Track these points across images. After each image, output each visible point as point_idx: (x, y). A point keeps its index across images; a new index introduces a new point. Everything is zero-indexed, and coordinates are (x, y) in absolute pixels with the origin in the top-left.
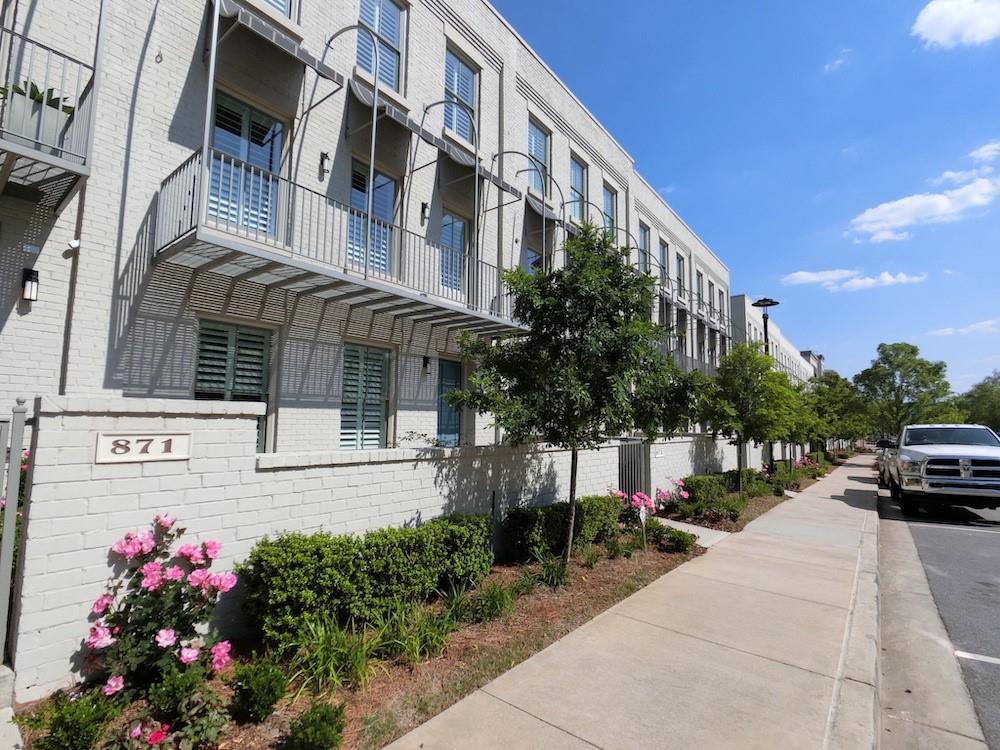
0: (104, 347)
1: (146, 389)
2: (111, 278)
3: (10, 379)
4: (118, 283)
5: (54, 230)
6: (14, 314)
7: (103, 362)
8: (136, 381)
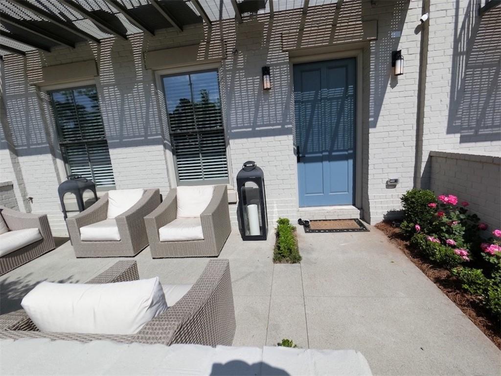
0: (447, 100)
1: (473, 130)
2: (452, 39)
3: (389, 134)
4: (457, 41)
5: (409, 12)
6: (389, 88)
7: (446, 113)
8: (465, 125)
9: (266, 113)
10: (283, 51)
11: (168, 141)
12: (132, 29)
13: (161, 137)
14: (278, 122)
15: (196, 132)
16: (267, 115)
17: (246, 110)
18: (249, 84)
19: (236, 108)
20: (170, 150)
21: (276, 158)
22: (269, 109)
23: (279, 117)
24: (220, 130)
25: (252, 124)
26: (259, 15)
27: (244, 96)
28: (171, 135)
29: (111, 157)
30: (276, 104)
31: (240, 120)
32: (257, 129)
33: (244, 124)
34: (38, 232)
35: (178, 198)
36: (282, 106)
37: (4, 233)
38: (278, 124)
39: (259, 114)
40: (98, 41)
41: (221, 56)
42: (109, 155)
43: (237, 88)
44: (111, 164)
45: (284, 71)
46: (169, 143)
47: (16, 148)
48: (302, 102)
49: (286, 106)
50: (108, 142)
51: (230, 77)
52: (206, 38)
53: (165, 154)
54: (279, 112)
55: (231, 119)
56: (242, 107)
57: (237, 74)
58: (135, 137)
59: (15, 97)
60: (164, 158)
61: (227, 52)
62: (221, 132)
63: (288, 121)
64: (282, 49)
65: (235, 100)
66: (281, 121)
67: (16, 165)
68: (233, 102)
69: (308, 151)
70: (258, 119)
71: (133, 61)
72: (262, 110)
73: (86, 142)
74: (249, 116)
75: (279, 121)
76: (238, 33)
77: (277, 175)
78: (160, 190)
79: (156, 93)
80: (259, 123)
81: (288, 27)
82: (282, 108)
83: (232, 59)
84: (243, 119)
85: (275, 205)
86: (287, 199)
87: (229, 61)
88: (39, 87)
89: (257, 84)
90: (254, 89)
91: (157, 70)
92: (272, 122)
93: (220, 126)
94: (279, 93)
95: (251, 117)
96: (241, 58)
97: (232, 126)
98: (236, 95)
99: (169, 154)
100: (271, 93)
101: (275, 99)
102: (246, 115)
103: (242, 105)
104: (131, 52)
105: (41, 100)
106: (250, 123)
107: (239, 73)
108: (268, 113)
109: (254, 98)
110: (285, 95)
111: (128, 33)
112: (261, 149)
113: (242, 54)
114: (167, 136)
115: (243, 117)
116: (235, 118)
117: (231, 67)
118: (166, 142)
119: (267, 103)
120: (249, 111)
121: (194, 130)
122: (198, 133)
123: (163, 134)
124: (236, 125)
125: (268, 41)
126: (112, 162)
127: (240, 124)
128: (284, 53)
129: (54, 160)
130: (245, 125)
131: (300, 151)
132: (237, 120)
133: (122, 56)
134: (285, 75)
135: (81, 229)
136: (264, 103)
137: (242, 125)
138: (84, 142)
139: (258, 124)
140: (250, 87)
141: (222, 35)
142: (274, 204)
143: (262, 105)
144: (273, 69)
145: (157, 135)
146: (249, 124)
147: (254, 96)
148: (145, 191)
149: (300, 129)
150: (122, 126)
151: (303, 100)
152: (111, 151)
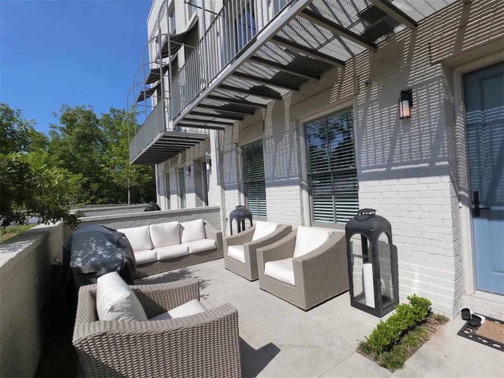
9: (405, 148)
10: (433, 65)
11: (305, 182)
12: (283, 92)
13: (298, 178)
14: (424, 158)
15: (330, 173)
16: (408, 151)
17: (379, 147)
18: (383, 115)
19: (367, 145)
20: (306, 190)
21: (419, 207)
22: (410, 143)
23: (426, 151)
24: (353, 170)
25: (386, 163)
26: (397, 34)
27: (378, 130)
28: (308, 176)
29: (266, 194)
30: (420, 135)
31: (371, 159)
32: (393, 168)
33: (376, 163)
34: (214, 243)
35: (297, 238)
36: (431, 136)
37: (202, 239)
38: (425, 162)
39: (396, 150)
40: (265, 106)
41: (353, 93)
42: (265, 192)
43: (369, 123)
44: (265, 199)
45: (434, 90)
46: (305, 184)
47: (225, 185)
48: (484, 125)
49: (437, 136)
50: (266, 182)
51: (362, 112)
52: (340, 79)
53: (301, 194)
54: (426, 145)
55: (362, 158)
56: (375, 144)
57: (370, 108)
58: (281, 178)
59: (228, 152)
60: (299, 198)
61: (359, 87)
62: (354, 173)
63: (441, 156)
64: (430, 63)
65: (366, 137)
66: (429, 157)
67: (223, 195)
68: (365, 139)
69: (498, 201)
70: (395, 156)
71: (284, 116)
72: (401, 144)
73: (257, 181)
74: (383, 153)
75: (426, 156)
76: (372, 63)
77: (422, 232)
78: (293, 227)
79: (298, 139)
80: (396, 162)
81: (440, 32)
82: (431, 139)
83: (365, 92)
84: (375, 157)
85: (417, 274)
86: (437, 270)
87: (362, 95)
88: (237, 144)
89: (394, 114)
90: (389, 121)
91: (301, 119)
92: (413, 159)
93: (353, 166)
94: (425, 120)
95: (385, 154)
96: (375, 89)
97: (362, 166)
98: (368, 130)
99: (305, 194)
100: (413, 122)
101: (419, 128)
102: (379, 153)
103: (374, 141)
104: (284, 108)
105: (237, 152)
106: (384, 161)
107: (372, 106)
108: (408, 148)
109: (390, 132)
110: (435, 121)
111: (282, 95)
112: (398, 194)
113: (376, 84)
114: (305, 177)
115: (375, 155)
116: (366, 157)
117: (363, 101)
118: (303, 182)
119: (407, 135)
120: (383, 148)
121: (328, 171)
122: (331, 174)
123: (300, 176)
124: (366, 165)
125: (410, 59)
126: (267, 198)
127: (372, 163)
128: (435, 66)
129: (239, 194)
130: (378, 164)
131: (480, 200)
132: (368, 158)
133: (278, 114)
134: (436, 94)
135: (229, 247)
136: (403, 135)
137: (374, 164)
138: (255, 182)
139: (394, 162)
140: (385, 119)
141: (355, 71)
142: (415, 272)
143: (400, 139)
144: (416, 91)
145: (295, 176)
146: (382, 163)
147: (390, 129)
148: (279, 226)
149: (480, 165)
150: (274, 169)
151: (486, 121)
152: (267, 189)
